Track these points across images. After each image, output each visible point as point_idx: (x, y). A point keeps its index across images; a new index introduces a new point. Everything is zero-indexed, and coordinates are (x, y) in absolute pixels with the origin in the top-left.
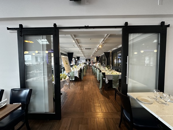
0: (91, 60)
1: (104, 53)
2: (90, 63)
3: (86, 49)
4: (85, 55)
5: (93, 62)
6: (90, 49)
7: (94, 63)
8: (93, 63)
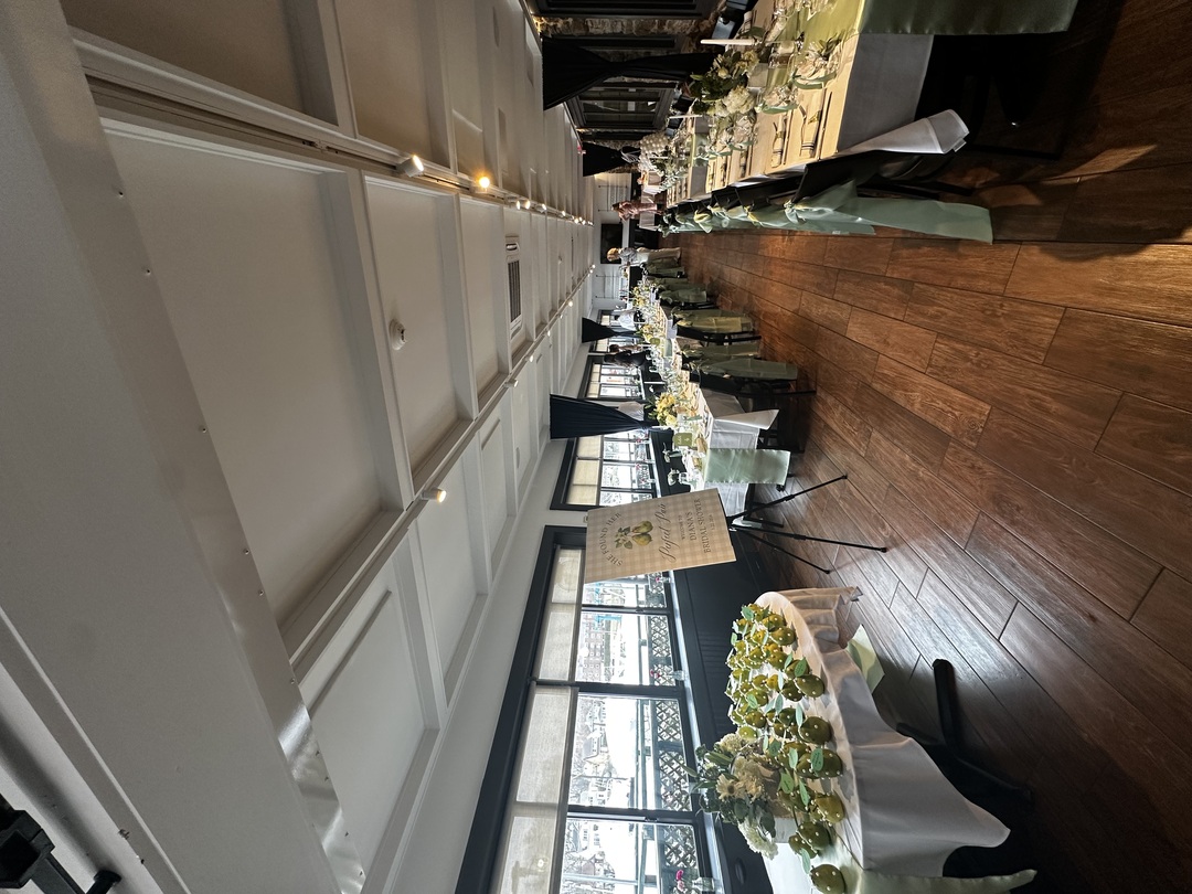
0: (614, 216)
1: (549, 102)
2: (634, 223)
3: (515, 312)
4: (568, 283)
5: (625, 196)
6: (514, 269)
7: (636, 189)
8: (639, 205)
